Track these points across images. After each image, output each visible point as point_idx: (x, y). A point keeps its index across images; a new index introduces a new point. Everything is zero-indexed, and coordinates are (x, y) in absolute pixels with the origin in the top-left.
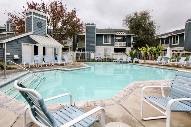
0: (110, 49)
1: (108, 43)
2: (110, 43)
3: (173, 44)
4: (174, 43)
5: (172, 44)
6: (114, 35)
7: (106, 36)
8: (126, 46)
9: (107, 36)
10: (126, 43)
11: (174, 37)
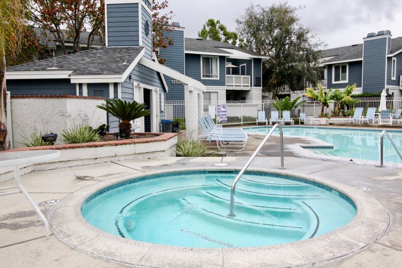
0: (217, 93)
1: (212, 76)
2: (217, 77)
3: (335, 80)
4: (337, 79)
5: (334, 82)
6: (224, 57)
7: (208, 60)
8: (249, 85)
9: (209, 58)
10: (249, 77)
11: (337, 67)
